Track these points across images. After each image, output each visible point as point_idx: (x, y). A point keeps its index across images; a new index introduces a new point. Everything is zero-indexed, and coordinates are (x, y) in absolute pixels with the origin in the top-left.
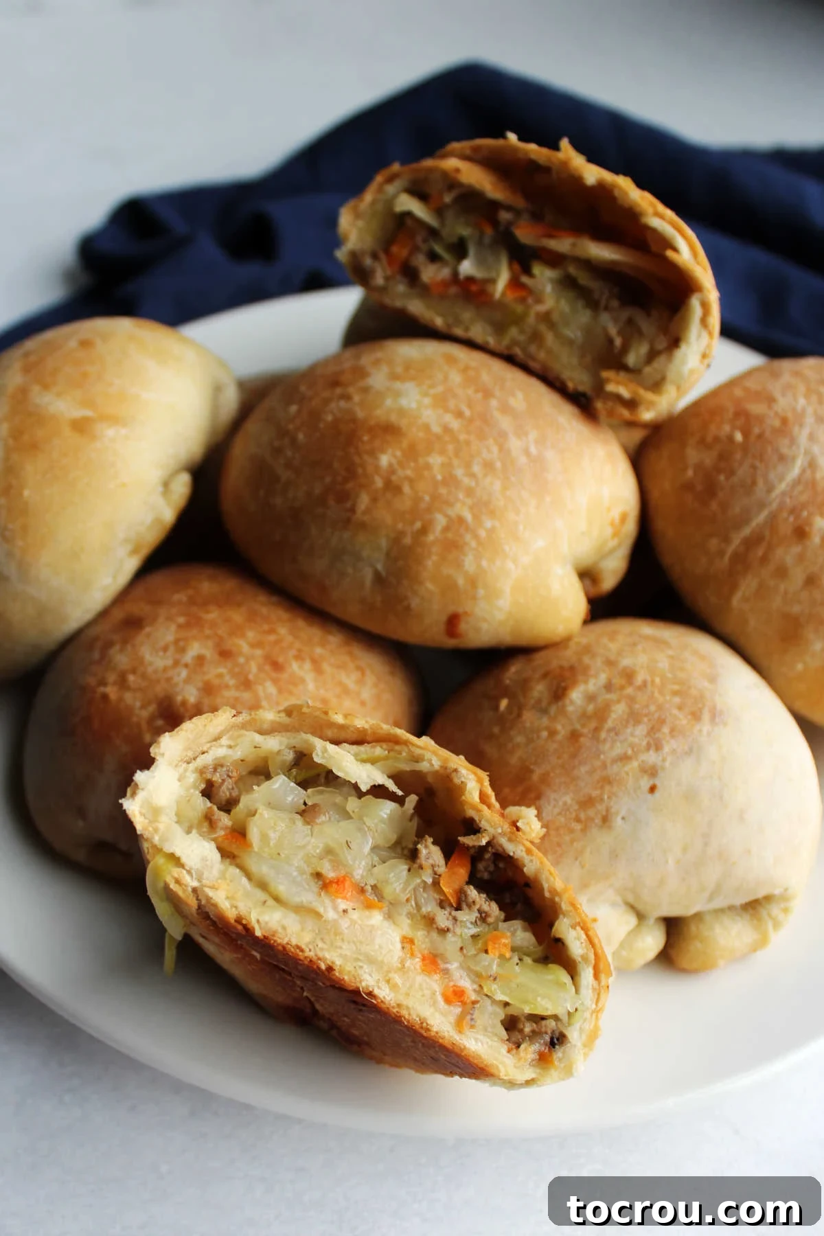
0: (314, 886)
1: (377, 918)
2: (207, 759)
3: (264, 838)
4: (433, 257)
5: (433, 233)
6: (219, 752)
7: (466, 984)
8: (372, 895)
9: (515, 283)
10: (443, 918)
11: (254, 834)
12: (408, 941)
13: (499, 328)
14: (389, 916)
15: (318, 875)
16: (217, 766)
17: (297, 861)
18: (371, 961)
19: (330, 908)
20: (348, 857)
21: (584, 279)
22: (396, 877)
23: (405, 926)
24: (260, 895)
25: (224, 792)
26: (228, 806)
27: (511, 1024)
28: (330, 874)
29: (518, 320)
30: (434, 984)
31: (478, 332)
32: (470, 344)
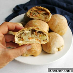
0: (29, 39)
1: (33, 39)
2: (17, 36)
3: (24, 38)
4: (33, 14)
5: (33, 13)
6: (18, 35)
7: (40, 40)
8: (32, 38)
9: (39, 15)
10: (37, 37)
11: (24, 39)
12: (36, 39)
13: (39, 18)
14: (34, 38)
15: (28, 39)
16: (18, 36)
17: (27, 39)
18: (34, 42)
19: (30, 40)
20: (30, 36)
21: (43, 14)
22: (33, 36)
23: (35, 38)
24: (26, 42)
25: (20, 37)
26: (21, 38)
27: (43, 40)
28: (29, 38)
29: (40, 17)
30: (38, 41)
31: (37, 18)
32: (37, 19)
